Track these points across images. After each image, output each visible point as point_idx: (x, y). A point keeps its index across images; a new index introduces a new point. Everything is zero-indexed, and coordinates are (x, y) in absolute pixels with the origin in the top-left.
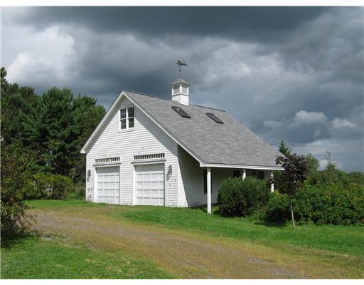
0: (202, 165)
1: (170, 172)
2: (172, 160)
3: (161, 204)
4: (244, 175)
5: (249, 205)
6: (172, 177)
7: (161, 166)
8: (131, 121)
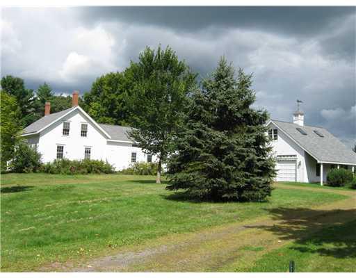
0: (319, 162)
1: (300, 164)
2: (301, 159)
3: (294, 181)
4: (338, 167)
5: (343, 182)
6: (301, 167)
7: (294, 161)
8: (276, 136)
